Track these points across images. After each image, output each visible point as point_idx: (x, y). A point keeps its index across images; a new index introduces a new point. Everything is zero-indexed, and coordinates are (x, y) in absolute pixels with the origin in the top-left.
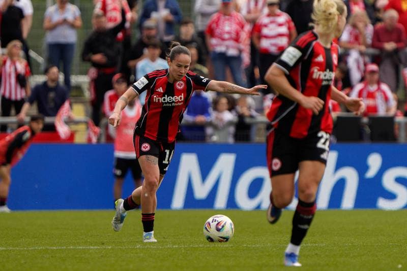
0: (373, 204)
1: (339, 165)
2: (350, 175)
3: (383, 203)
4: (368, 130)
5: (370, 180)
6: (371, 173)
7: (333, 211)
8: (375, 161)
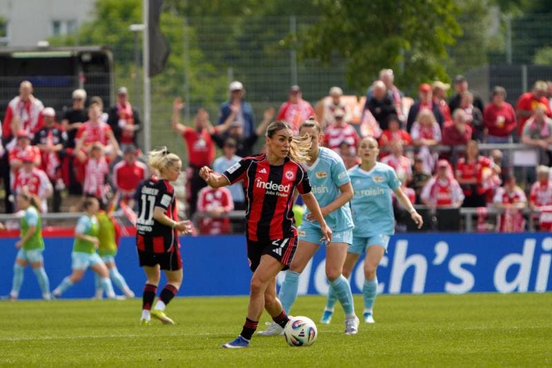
0: (441, 289)
1: (409, 253)
2: (420, 262)
3: (450, 287)
4: (435, 219)
5: (438, 267)
6: (439, 260)
7: (406, 296)
8: (442, 249)
